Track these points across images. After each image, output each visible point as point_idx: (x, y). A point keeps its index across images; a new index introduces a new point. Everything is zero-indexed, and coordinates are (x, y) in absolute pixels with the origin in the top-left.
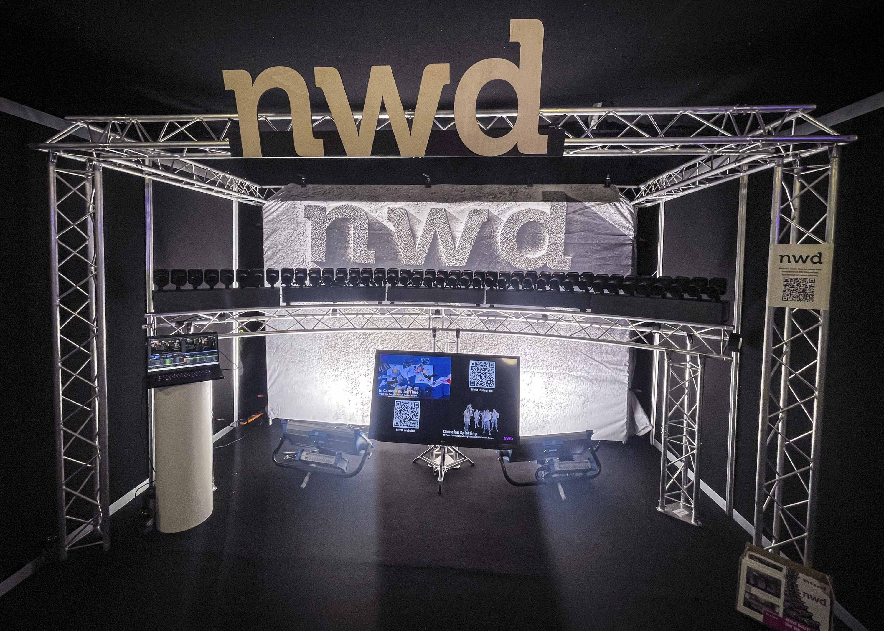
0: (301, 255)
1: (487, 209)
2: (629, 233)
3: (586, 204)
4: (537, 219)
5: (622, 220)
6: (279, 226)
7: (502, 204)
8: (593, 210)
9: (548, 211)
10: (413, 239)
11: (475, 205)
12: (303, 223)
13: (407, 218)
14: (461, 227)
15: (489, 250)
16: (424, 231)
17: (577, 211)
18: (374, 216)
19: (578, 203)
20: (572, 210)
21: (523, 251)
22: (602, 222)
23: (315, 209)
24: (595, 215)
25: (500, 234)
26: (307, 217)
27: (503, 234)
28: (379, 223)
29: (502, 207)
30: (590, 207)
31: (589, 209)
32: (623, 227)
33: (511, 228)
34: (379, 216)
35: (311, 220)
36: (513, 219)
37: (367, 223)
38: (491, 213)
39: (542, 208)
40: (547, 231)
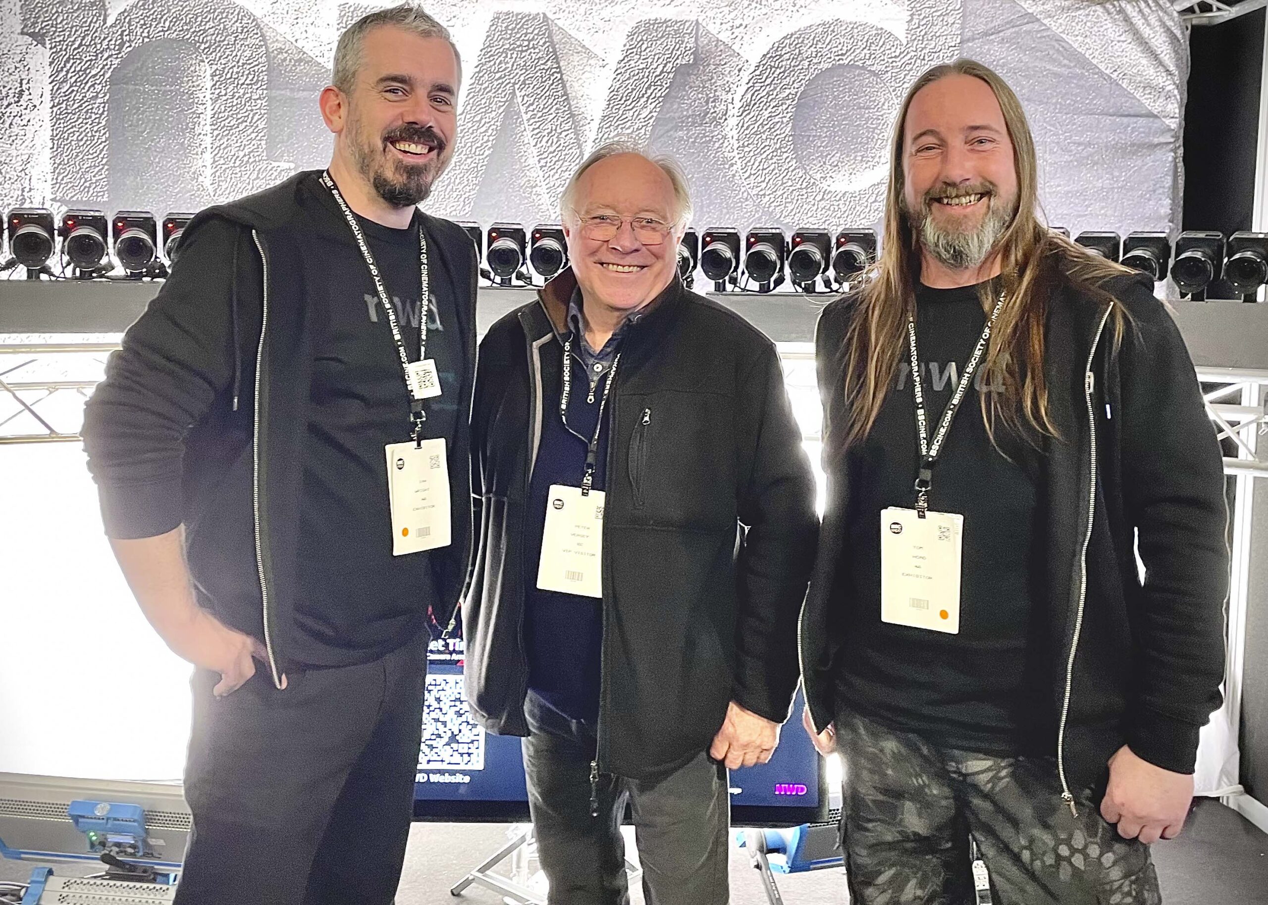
0: (13, 175)
1: (692, 18)
2: (1164, 106)
4: (861, 56)
5: (1144, 61)
7: (746, 3)
8: (1048, 29)
9: (899, 29)
12: (17, 58)
14: (601, 81)
15: (701, 163)
16: (473, 94)
17: (996, 32)
18: (289, 37)
19: (998, 3)
20: (981, 28)
21: (815, 169)
22: (1078, 70)
24: (1057, 46)
25: (736, 110)
26: (30, 35)
27: (746, 108)
28: (308, 62)
29: (745, 11)
30: (1038, 17)
31: (1036, 26)
32: (1145, 88)
33: (775, 89)
34: (304, 35)
35: (48, 46)
36: (781, 56)
37: (264, 59)
38: (708, 32)
39: (881, 20)
40: (897, 97)
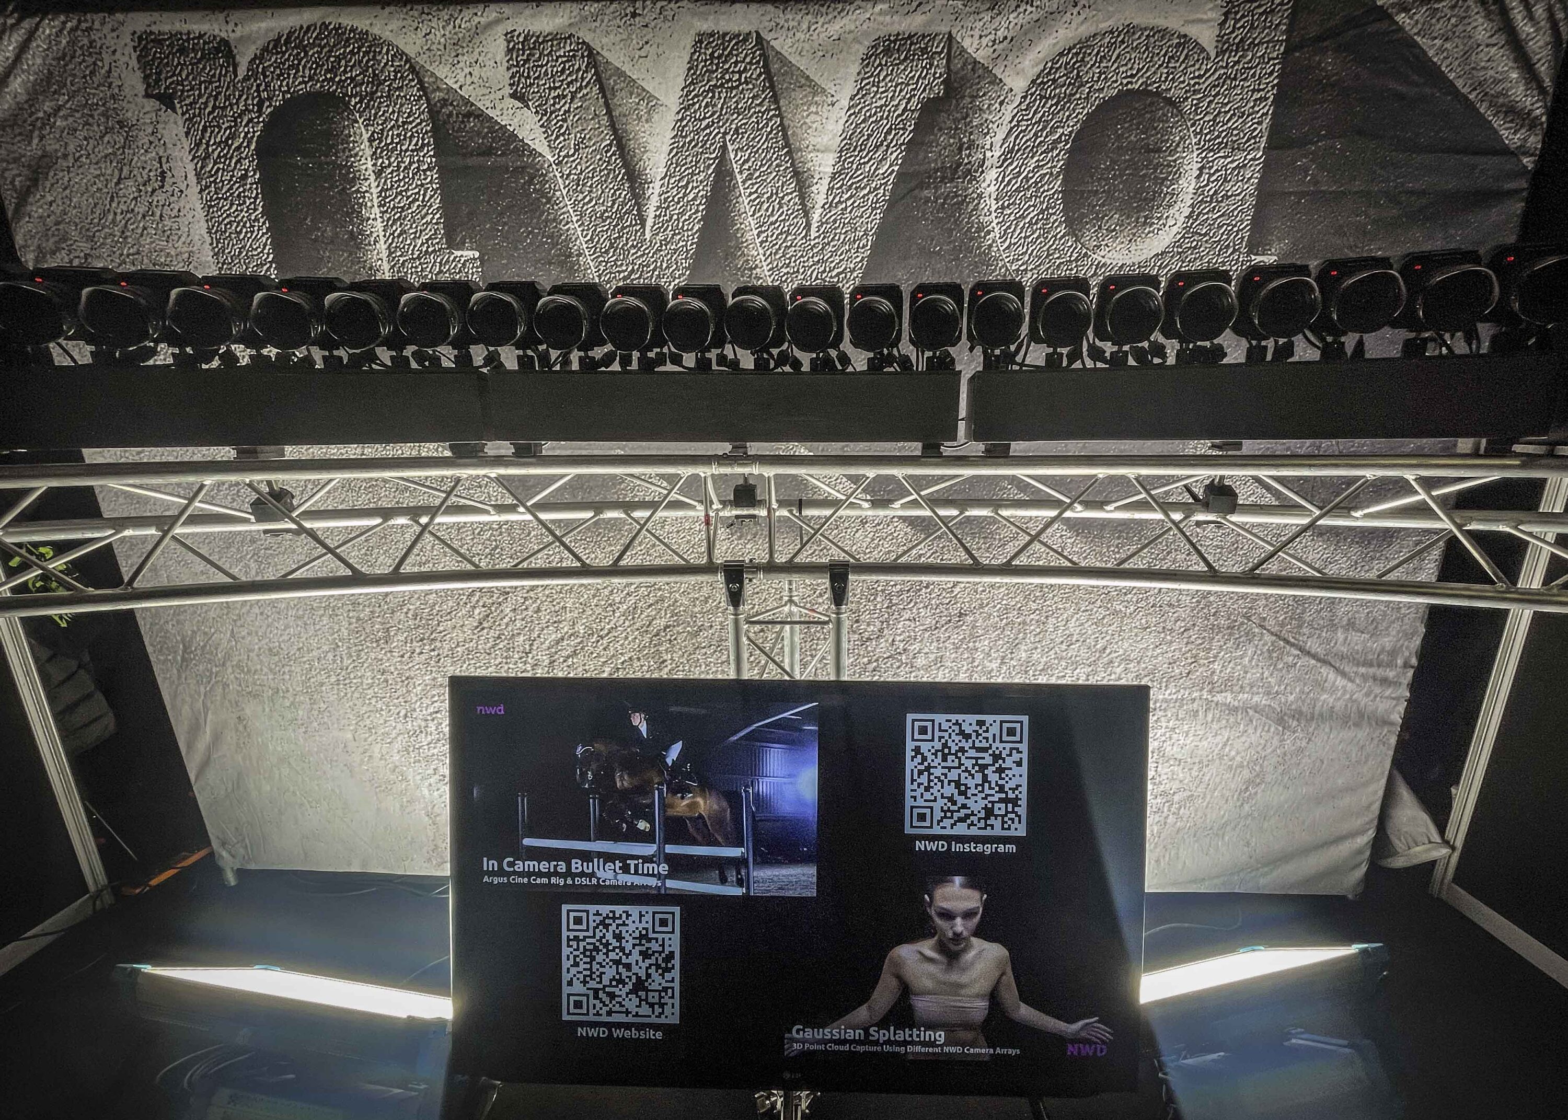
1: (944, 29)
2: (1525, 140)
4: (1156, 76)
5: (1514, 76)
8: (1401, 29)
10: (632, 188)
11: (894, 13)
12: (149, 129)
13: (596, 90)
14: (830, 126)
15: (952, 230)
16: (676, 150)
17: (1333, 34)
18: (450, 82)
20: (1313, 31)
21: (1089, 236)
22: (1428, 89)
23: (183, 51)
24: (1408, 54)
25: (995, 159)
26: (156, 97)
27: (1008, 155)
28: (478, 116)
29: (1012, 17)
30: (1390, 10)
31: (1385, 25)
32: (1506, 113)
33: (1044, 128)
34: (470, 79)
35: (180, 111)
36: (1054, 81)
37: (425, 116)
38: (964, 50)
39: (1187, 22)
40: (1196, 134)
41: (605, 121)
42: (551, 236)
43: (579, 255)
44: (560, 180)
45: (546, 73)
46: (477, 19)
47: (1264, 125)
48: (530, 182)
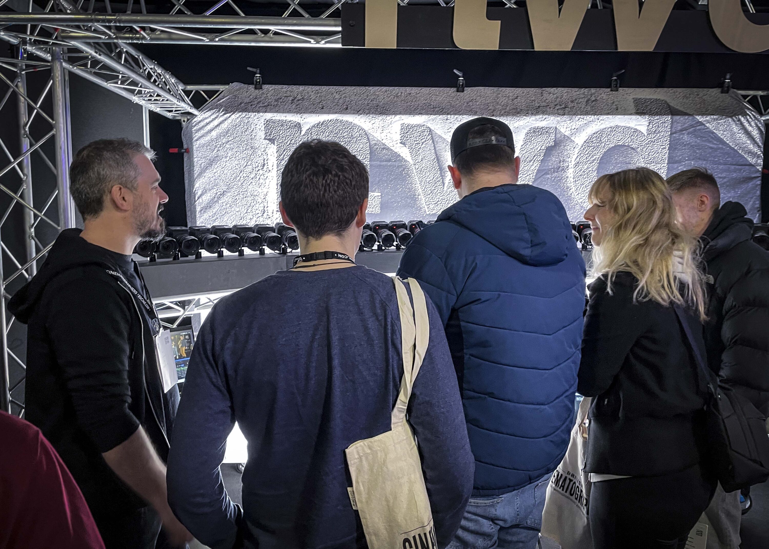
0: (260, 201)
1: (554, 126)
2: (757, 161)
3: (699, 118)
4: (627, 141)
5: (749, 142)
6: (221, 153)
7: (577, 119)
8: (708, 128)
9: (644, 129)
10: (441, 173)
11: (536, 120)
12: (263, 150)
13: (431, 142)
15: (557, 189)
17: (685, 129)
18: (379, 139)
19: (686, 117)
20: (679, 128)
22: (720, 146)
23: (282, 125)
24: (712, 135)
25: (572, 165)
26: (269, 139)
27: (577, 164)
28: (387, 149)
29: (577, 122)
30: (704, 123)
31: (703, 127)
32: (749, 153)
33: (589, 156)
34: (386, 137)
35: (276, 144)
36: (592, 141)
37: (368, 148)
38: (561, 132)
39: (636, 125)
40: (643, 159)
41: (433, 151)
42: (409, 189)
43: (419, 195)
44: (415, 171)
45: (414, 136)
46: (391, 120)
47: (666, 156)
48: (403, 170)
